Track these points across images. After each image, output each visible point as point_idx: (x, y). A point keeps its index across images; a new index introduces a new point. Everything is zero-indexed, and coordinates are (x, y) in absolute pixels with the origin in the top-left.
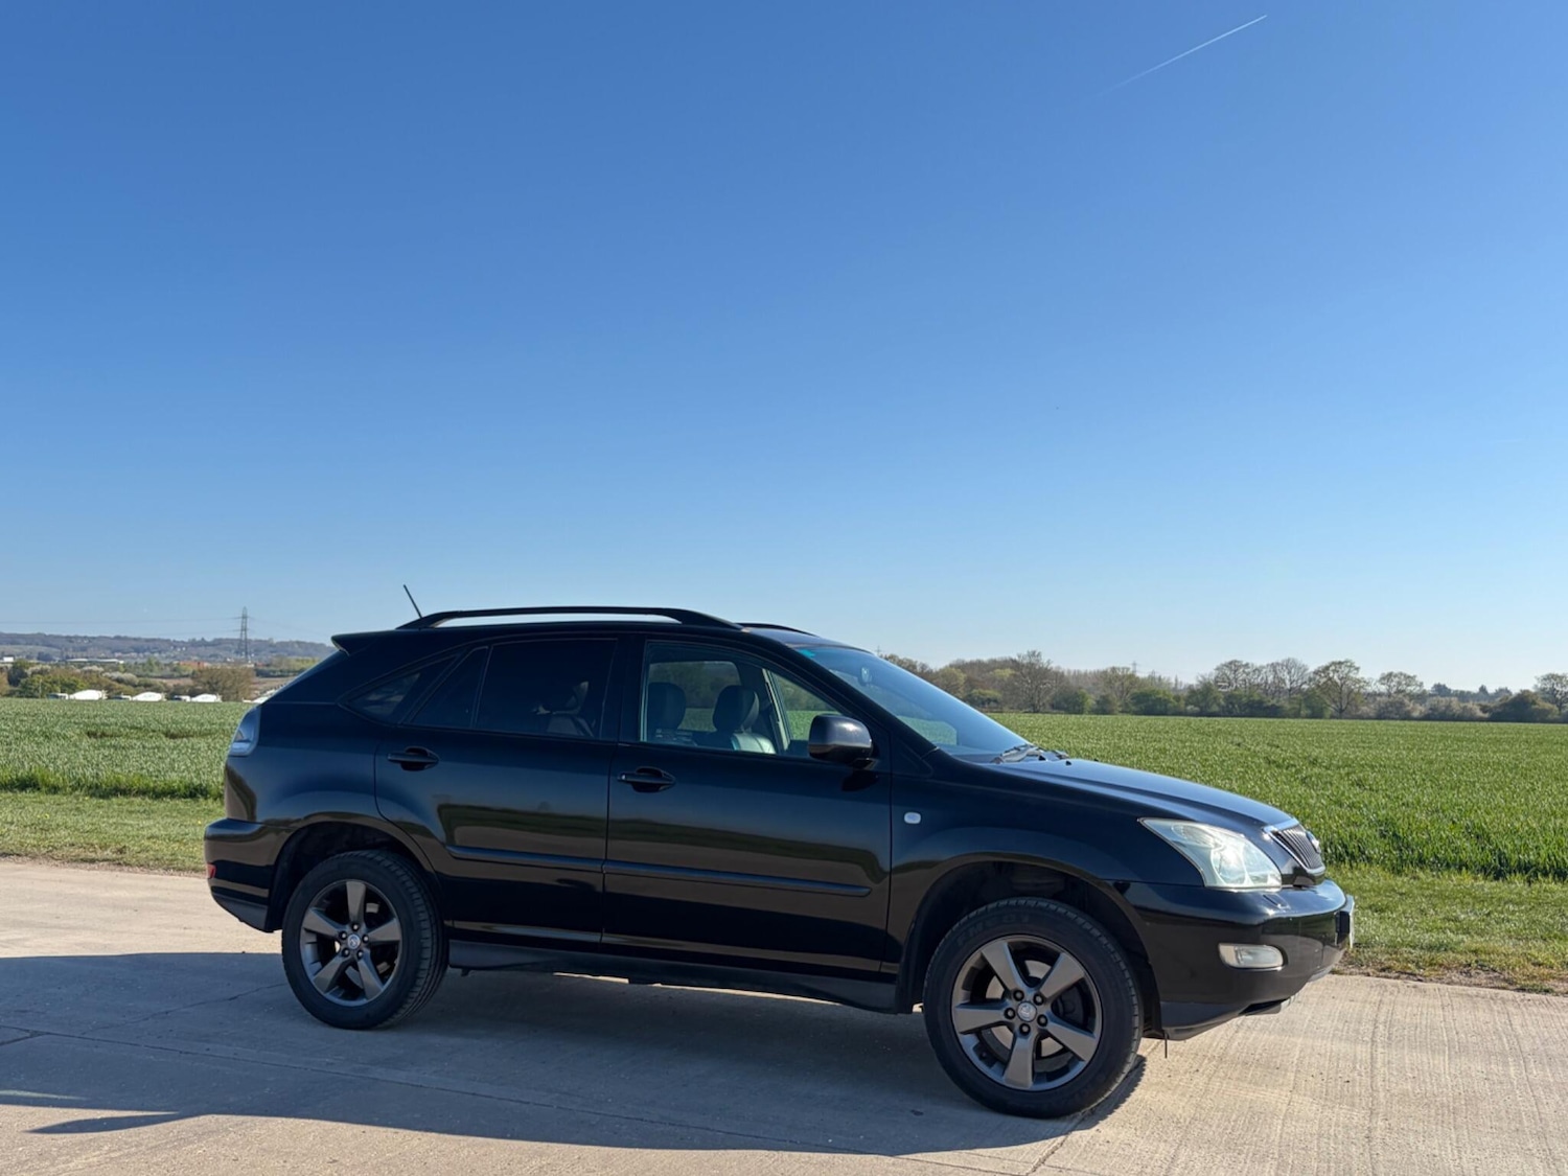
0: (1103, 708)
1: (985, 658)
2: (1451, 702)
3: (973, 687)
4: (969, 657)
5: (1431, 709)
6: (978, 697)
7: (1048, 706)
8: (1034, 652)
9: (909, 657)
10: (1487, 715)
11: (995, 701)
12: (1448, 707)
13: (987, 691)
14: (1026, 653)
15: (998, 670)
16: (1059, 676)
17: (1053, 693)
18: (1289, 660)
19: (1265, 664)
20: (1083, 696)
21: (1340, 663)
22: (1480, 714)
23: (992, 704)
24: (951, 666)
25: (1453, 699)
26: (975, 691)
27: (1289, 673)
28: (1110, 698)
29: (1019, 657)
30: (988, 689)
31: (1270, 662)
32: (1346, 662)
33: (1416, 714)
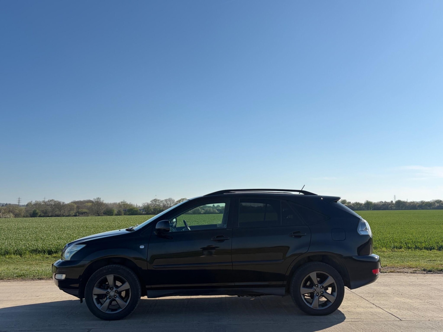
0: (119, 214)
1: (82, 200)
2: (210, 209)
3: (79, 209)
4: (77, 200)
5: (206, 211)
6: (80, 212)
7: (102, 213)
8: (98, 198)
9: (58, 200)
10: (218, 212)
11: (86, 213)
12: (210, 210)
13: (83, 210)
14: (96, 198)
15: (87, 203)
16: (106, 205)
17: (104, 210)
18: (170, 198)
19: (164, 200)
20: (113, 210)
21: (183, 199)
22: (217, 212)
23: (86, 214)
24: (72, 202)
25: (211, 208)
26: (79, 210)
27: (170, 202)
28: (121, 211)
29: (94, 199)
30: (84, 209)
31: (165, 199)
32: (185, 199)
33: (202, 212)
